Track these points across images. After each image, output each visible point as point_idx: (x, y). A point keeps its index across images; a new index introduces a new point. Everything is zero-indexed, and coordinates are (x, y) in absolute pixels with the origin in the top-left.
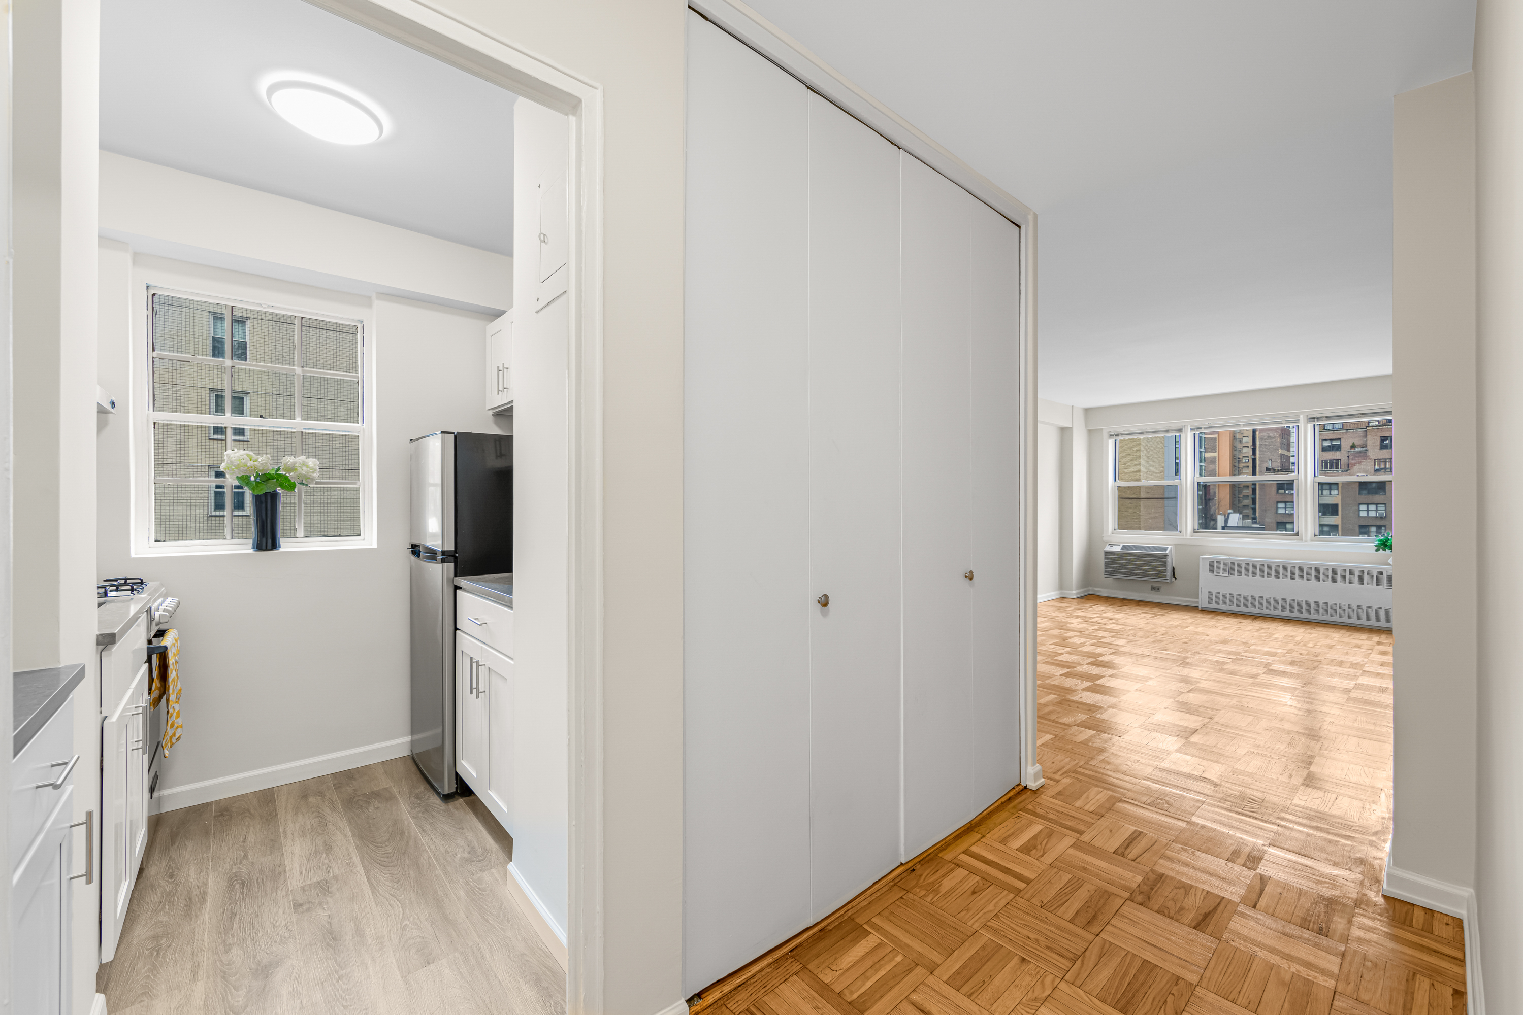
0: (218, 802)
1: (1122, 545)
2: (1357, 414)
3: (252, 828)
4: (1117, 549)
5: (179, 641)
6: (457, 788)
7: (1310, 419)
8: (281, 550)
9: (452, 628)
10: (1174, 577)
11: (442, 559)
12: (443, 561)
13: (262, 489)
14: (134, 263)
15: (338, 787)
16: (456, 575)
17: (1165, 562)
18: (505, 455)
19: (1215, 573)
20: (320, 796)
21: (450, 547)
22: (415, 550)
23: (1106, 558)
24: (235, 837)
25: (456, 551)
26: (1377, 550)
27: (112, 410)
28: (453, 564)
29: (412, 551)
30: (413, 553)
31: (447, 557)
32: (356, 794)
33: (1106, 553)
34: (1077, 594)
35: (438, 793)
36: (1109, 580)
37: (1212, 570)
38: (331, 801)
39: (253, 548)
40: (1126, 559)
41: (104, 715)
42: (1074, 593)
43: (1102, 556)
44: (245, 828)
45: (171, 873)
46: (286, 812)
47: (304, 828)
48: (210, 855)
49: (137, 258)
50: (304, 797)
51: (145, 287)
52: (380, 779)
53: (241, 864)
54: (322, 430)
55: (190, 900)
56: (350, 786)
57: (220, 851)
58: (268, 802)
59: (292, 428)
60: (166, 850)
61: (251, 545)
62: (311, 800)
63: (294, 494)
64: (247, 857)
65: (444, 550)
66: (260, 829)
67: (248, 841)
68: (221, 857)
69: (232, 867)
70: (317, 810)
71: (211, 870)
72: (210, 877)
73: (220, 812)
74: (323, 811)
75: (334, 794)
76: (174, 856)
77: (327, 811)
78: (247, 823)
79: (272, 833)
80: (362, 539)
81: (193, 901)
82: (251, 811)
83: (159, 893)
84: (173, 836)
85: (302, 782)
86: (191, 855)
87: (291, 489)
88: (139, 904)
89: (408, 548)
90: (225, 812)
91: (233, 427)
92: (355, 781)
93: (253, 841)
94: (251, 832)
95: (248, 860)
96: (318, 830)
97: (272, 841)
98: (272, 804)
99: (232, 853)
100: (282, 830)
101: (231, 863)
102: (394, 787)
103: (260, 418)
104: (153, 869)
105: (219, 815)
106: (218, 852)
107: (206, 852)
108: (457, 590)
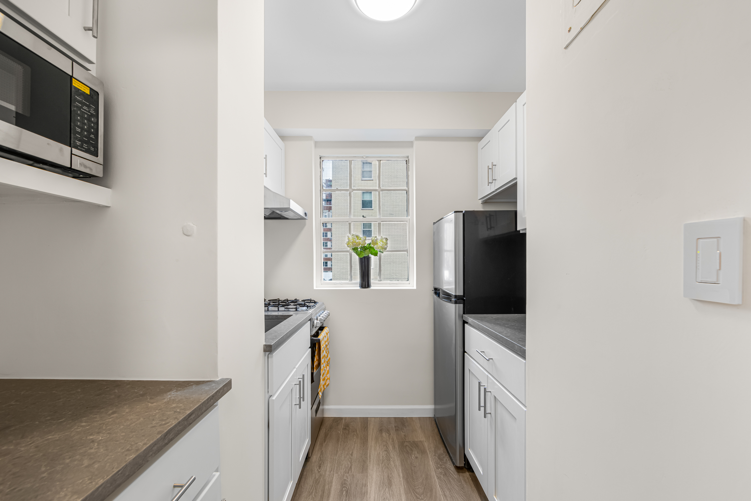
0: (345, 418)
3: (356, 445)
5: (328, 334)
6: (465, 464)
8: (372, 288)
9: (462, 350)
11: (455, 301)
12: (456, 303)
13: (362, 255)
14: (316, 146)
15: (397, 429)
16: (464, 313)
18: (494, 227)
20: (388, 433)
21: (461, 293)
22: (437, 291)
24: (348, 449)
25: (464, 296)
27: (305, 217)
28: (462, 304)
29: (435, 292)
30: (435, 294)
31: (458, 299)
32: (405, 439)
35: (453, 463)
38: (393, 440)
39: (360, 287)
41: (270, 394)
44: (353, 444)
45: (320, 464)
46: (372, 439)
47: (379, 457)
48: (337, 458)
49: (317, 144)
50: (381, 431)
51: (319, 158)
52: (418, 432)
53: (348, 473)
54: (390, 221)
55: (323, 493)
56: (403, 432)
57: (341, 457)
58: (365, 428)
59: (376, 221)
60: (321, 445)
61: (359, 285)
62: (384, 434)
63: (377, 258)
64: (352, 469)
65: (456, 294)
66: (360, 448)
67: (354, 455)
68: (341, 462)
69: (344, 474)
70: (386, 444)
71: (336, 471)
72: (334, 478)
73: (345, 427)
74: (389, 447)
75: (395, 434)
76: (323, 451)
77: (391, 447)
78: (354, 440)
79: (364, 454)
80: (409, 283)
81: (325, 494)
82: (358, 432)
83: (313, 478)
84: (326, 436)
85: (381, 418)
86: (330, 455)
87: (376, 255)
88: (304, 483)
89: (433, 290)
90: (347, 428)
91: (352, 222)
92: (405, 428)
93: (356, 456)
94: (355, 448)
95: (351, 471)
96: (386, 462)
97: (364, 461)
98: (366, 430)
99: (346, 461)
100: (368, 454)
101: (344, 470)
102: (426, 442)
103: (363, 218)
104: (314, 457)
105: (344, 429)
106: (340, 457)
107: (336, 455)
108: (465, 324)
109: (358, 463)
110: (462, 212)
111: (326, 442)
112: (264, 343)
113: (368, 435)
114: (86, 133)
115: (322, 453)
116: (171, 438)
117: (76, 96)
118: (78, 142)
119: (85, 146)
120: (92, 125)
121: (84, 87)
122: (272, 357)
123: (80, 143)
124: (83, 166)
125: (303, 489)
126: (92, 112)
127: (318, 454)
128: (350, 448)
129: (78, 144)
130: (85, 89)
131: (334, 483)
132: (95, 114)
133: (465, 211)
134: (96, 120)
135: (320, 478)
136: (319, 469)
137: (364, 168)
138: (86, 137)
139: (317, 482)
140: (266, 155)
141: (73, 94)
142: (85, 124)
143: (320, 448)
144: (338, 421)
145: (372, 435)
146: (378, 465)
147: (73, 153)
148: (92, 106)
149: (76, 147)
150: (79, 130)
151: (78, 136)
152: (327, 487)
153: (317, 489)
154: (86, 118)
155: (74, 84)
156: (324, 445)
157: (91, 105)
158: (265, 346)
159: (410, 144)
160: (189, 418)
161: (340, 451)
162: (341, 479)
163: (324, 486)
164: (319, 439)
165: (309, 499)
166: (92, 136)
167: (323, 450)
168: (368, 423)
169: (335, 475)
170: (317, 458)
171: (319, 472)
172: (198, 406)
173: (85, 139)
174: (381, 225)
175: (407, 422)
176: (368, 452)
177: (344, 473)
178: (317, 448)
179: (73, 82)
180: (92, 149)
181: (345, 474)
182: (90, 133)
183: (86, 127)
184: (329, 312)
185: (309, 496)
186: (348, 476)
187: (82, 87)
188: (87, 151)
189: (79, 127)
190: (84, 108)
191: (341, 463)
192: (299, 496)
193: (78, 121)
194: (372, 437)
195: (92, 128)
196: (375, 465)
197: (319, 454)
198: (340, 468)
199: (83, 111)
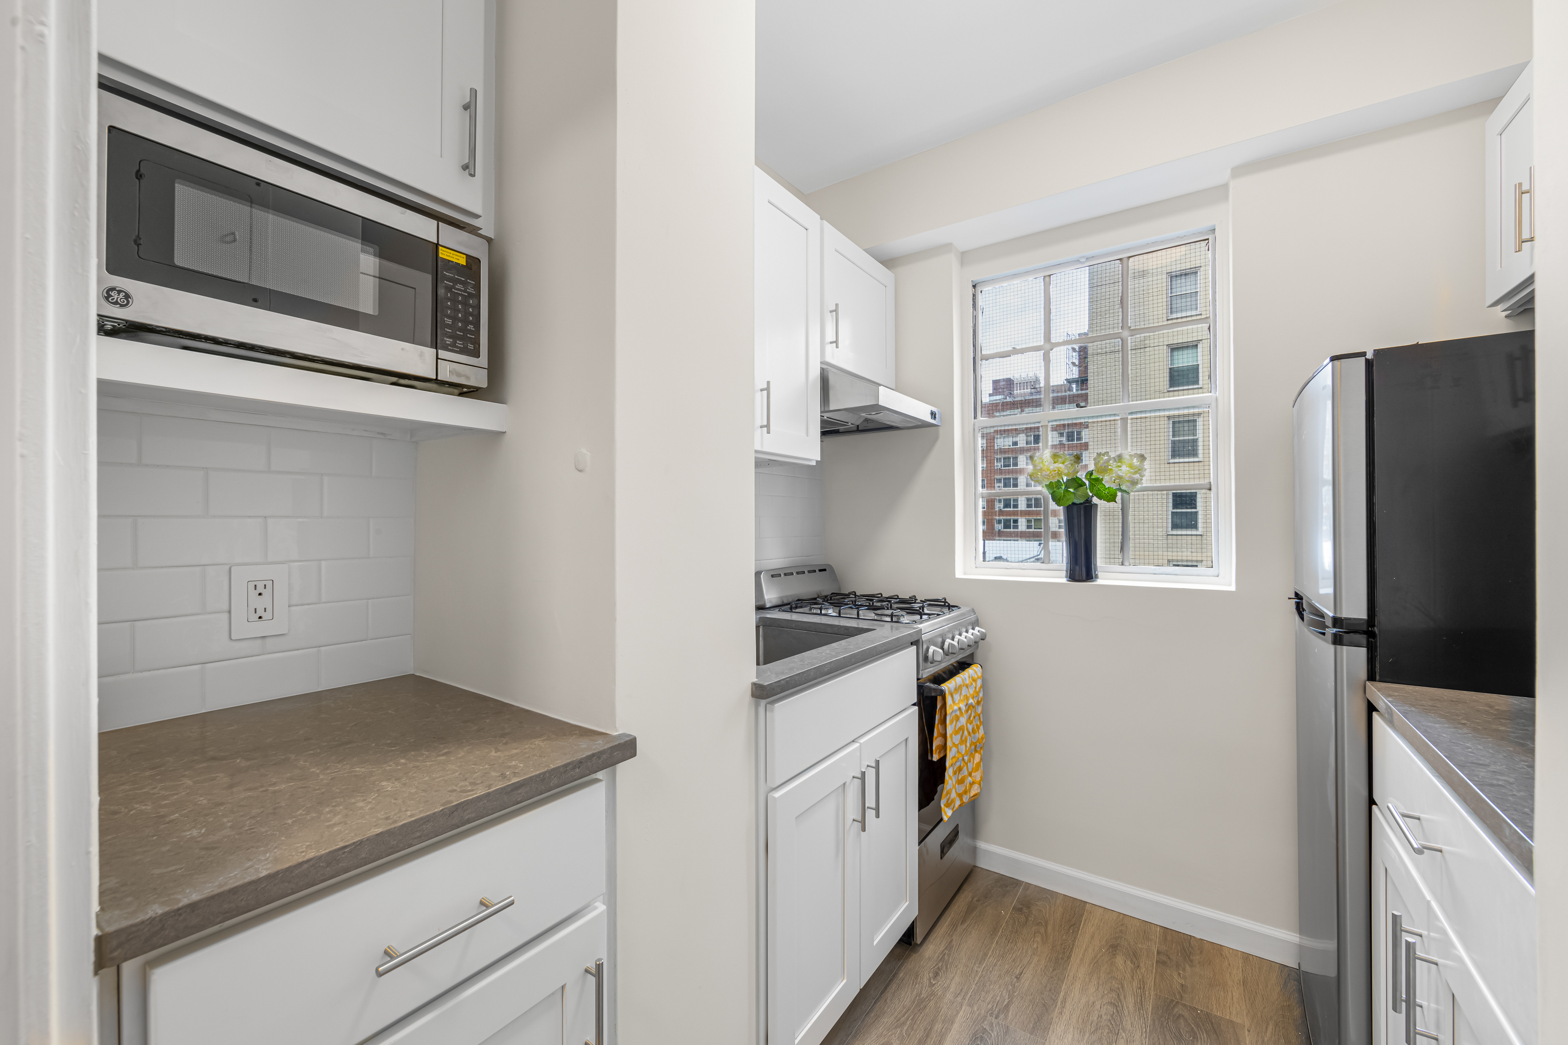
0: (1028, 885)
3: (1036, 959)
8: (1099, 582)
11: (1336, 634)
12: (1338, 640)
14: (962, 263)
15: (1163, 961)
16: (1371, 677)
20: (1132, 962)
21: (1357, 611)
22: (1299, 603)
24: (1014, 960)
25: (1370, 621)
27: (933, 421)
28: (1364, 649)
29: (1295, 605)
30: (1296, 611)
31: (1349, 631)
32: (1182, 997)
38: (1142, 986)
39: (1066, 577)
41: (770, 784)
44: (1030, 953)
45: (939, 967)
46: (1082, 960)
47: (1089, 1013)
48: (980, 970)
49: (965, 258)
50: (1114, 948)
51: (971, 286)
52: (1230, 994)
53: (996, 1018)
54: (1155, 411)
55: (927, 1036)
56: (1179, 974)
57: (991, 972)
58: (1072, 926)
59: (1115, 415)
60: (954, 926)
61: (1064, 573)
62: (1120, 960)
63: (1116, 506)
64: (1008, 1011)
65: (1338, 615)
66: (1043, 969)
67: (1023, 981)
68: (987, 985)
69: (986, 1017)
70: (1118, 988)
71: (968, 1000)
72: (961, 1013)
73: (1020, 906)
74: (1125, 998)
75: (1152, 972)
76: (954, 943)
77: (1130, 1002)
78: (1035, 946)
79: (1050, 990)
80: (1216, 574)
81: (929, 1040)
82: (1050, 928)
83: (915, 993)
84: (970, 909)
85: (1122, 916)
86: (967, 956)
87: (1111, 498)
88: (894, 994)
89: (1289, 599)
90: (1025, 910)
91: (1051, 424)
92: (1188, 967)
93: (1027, 984)
94: (1032, 965)
95: (1006, 1017)
96: (1105, 1034)
97: (1044, 1005)
98: (1073, 932)
99: (1000, 987)
100: (1062, 994)
101: (990, 1006)
102: (1249, 1031)
103: (1077, 410)
104: (930, 948)
105: (1018, 910)
106: (989, 973)
107: (980, 963)
108: (1374, 713)
109: (1029, 1006)
110: (1363, 354)
111: (966, 925)
112: (755, 680)
113: (1073, 945)
114: (460, 324)
115: (949, 946)
116: (467, 818)
117: (445, 272)
118: (447, 339)
119: (459, 343)
120: (471, 310)
121: (458, 256)
122: (772, 711)
123: (451, 340)
124: (455, 375)
125: (888, 1008)
126: (471, 290)
127: (940, 943)
128: (1019, 960)
129: (448, 342)
130: (458, 258)
131: (956, 1026)
132: (474, 292)
133: (1374, 350)
134: (476, 301)
135: (930, 1000)
136: (934, 980)
137: (1174, 290)
138: (460, 330)
139: (920, 1004)
140: (836, 304)
141: (439, 269)
142: (459, 311)
143: (949, 934)
144: (1007, 887)
145: (1086, 950)
146: (1081, 1032)
147: (439, 357)
148: (470, 281)
149: (446, 348)
150: (449, 321)
151: (448, 330)
152: (938, 1027)
153: (916, 1021)
154: (460, 302)
155: (441, 255)
156: (960, 929)
157: (468, 280)
158: (753, 686)
159: (1219, 193)
160: (513, 790)
161: (992, 957)
162: (976, 1025)
163: (933, 1021)
164: (953, 912)
165: (893, 1036)
166: (471, 327)
167: (954, 940)
168: (1082, 916)
169: (963, 1008)
170: (935, 953)
171: (931, 985)
172: (540, 774)
173: (459, 333)
174: (1129, 421)
175: (1201, 952)
176: (1061, 988)
177: (987, 1013)
178: (943, 930)
179: (440, 251)
180: (471, 347)
181: (989, 1018)
182: (466, 322)
183: (460, 315)
184: (984, 631)
185: (896, 1028)
186: (994, 1025)
187: (453, 256)
188: (463, 351)
189: (449, 317)
190: (457, 287)
191: (985, 986)
192: (876, 1019)
193: (449, 308)
194: (1084, 955)
195: (471, 314)
196: (1072, 1029)
197: (942, 946)
198: (982, 998)
199: (456, 291)
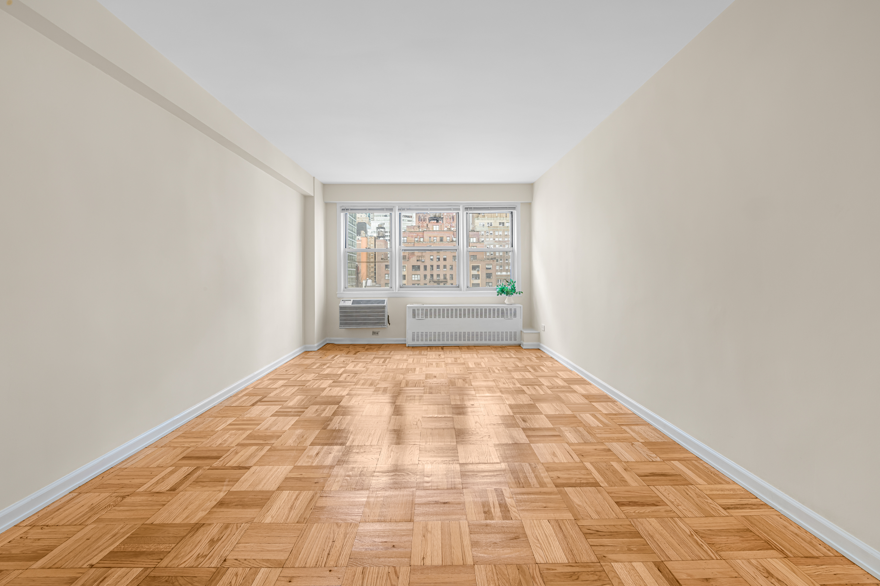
1: (352, 300)
2: (488, 208)
4: (349, 304)
7: (465, 208)
10: (389, 323)
17: (384, 312)
19: (416, 318)
23: (341, 312)
26: (498, 295)
33: (341, 308)
34: (318, 346)
36: (343, 331)
37: (414, 316)
40: (357, 312)
42: (315, 345)
43: (337, 311)
